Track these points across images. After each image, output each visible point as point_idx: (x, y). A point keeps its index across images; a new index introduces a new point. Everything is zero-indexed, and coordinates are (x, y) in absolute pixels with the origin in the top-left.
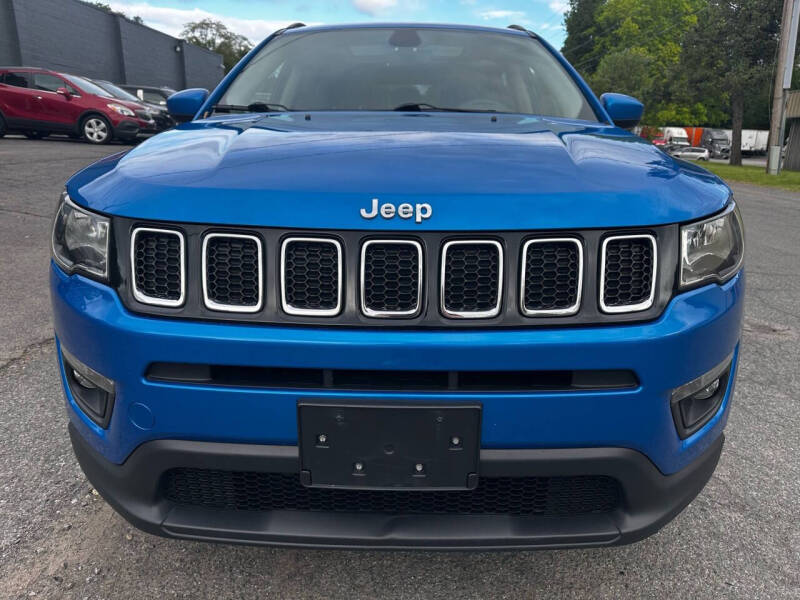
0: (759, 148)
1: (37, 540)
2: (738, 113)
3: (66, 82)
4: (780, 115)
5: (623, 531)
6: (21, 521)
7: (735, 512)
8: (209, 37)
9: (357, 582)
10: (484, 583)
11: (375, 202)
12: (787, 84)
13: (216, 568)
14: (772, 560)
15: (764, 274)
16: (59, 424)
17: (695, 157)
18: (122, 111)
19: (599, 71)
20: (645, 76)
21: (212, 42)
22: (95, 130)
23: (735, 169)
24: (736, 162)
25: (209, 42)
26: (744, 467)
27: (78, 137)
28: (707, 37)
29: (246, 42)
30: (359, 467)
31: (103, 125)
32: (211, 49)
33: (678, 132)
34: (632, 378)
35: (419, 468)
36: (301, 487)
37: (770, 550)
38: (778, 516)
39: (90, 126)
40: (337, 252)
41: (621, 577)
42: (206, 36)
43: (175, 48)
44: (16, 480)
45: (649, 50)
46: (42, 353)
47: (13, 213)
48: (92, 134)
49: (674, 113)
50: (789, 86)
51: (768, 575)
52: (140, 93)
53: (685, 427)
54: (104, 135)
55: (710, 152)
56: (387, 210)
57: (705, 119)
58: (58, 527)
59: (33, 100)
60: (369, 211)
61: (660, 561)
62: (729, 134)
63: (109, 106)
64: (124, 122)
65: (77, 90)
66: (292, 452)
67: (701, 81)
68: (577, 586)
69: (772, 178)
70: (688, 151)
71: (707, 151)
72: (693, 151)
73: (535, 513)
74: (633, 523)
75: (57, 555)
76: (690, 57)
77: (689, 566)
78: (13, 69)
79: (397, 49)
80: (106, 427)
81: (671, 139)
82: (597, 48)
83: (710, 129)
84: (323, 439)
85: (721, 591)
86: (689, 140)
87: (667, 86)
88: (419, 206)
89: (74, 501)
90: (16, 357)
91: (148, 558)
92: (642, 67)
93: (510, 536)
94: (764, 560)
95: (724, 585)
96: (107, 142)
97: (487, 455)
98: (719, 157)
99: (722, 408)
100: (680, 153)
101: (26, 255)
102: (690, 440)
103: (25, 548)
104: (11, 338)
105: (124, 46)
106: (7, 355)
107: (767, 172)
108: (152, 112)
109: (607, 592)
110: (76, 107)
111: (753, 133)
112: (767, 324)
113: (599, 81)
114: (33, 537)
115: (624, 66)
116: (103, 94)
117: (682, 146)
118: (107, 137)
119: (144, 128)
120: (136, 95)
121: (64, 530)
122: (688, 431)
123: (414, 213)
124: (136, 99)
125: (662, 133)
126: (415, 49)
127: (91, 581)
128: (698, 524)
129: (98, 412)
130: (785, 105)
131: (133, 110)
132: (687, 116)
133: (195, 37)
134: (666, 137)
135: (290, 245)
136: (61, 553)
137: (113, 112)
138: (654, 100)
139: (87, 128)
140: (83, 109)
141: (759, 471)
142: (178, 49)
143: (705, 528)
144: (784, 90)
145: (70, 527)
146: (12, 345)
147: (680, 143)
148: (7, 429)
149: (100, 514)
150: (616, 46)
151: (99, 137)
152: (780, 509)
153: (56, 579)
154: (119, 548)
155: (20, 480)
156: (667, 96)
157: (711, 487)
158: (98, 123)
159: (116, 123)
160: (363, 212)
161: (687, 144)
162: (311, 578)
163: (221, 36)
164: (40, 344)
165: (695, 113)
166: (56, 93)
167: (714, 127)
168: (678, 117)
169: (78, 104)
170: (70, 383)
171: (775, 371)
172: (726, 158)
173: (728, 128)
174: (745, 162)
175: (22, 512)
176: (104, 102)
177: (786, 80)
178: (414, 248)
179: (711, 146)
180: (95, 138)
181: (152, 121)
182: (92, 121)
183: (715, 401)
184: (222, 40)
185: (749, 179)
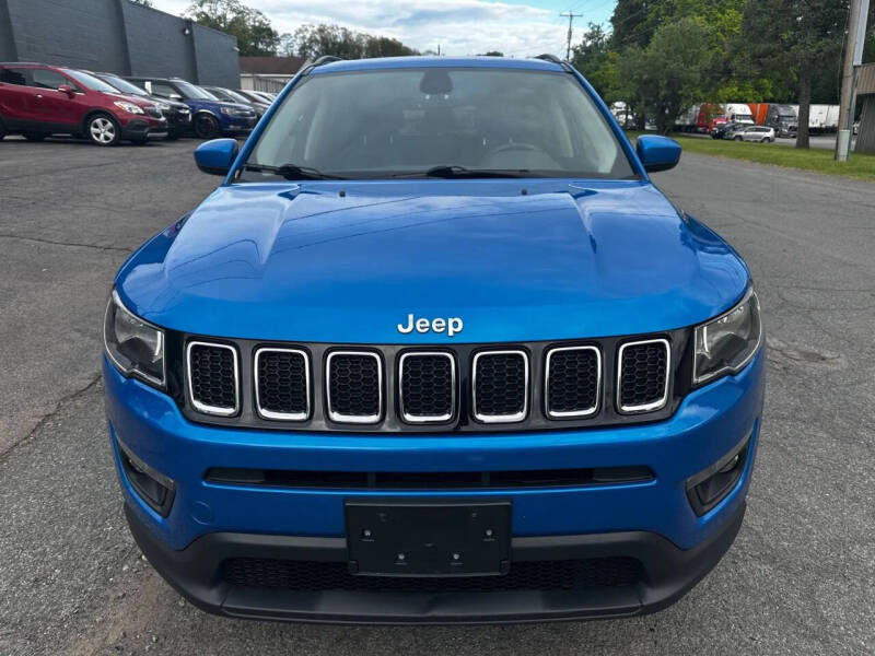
0: (831, 124)
1: (95, 608)
2: (805, 91)
3: (68, 79)
4: (849, 92)
5: (645, 603)
6: (77, 590)
7: (765, 564)
8: (219, 13)
9: (401, 645)
10: (520, 643)
11: (411, 317)
12: (858, 60)
13: (267, 634)
14: (797, 613)
15: (820, 290)
16: (102, 486)
17: (760, 137)
18: (130, 109)
19: (653, 43)
20: (704, 48)
21: (224, 17)
22: (102, 131)
23: (803, 155)
24: (803, 145)
25: (219, 18)
26: (779, 516)
27: (84, 139)
28: (771, 6)
29: (260, 17)
30: (401, 557)
31: (110, 124)
32: (222, 25)
33: (741, 109)
34: (648, 472)
35: (456, 557)
36: (349, 575)
37: (795, 603)
38: (806, 568)
39: (96, 126)
40: (376, 362)
41: (650, 634)
42: (216, 10)
43: (184, 30)
44: (67, 548)
45: (708, 20)
46: (76, 407)
47: (28, 241)
48: (98, 135)
49: (735, 89)
50: (860, 63)
51: (791, 629)
52: (148, 85)
53: (704, 505)
54: (111, 136)
55: (776, 130)
56: (422, 325)
57: (770, 95)
58: (113, 596)
59: (31, 98)
60: (405, 326)
61: (689, 616)
62: (796, 109)
63: (116, 103)
64: (132, 122)
65: (80, 87)
66: (341, 543)
67: (765, 57)
68: (609, 644)
69: (841, 165)
70: (751, 130)
71: (772, 129)
72: (758, 130)
73: (565, 589)
74: (654, 596)
75: (115, 624)
76: (751, 29)
77: (716, 622)
78: (8, 65)
79: (428, 97)
80: (166, 515)
81: (733, 117)
82: (651, 16)
83: (776, 105)
84: (368, 533)
85: (745, 646)
86: (753, 117)
87: (727, 62)
88: (451, 321)
89: (125, 568)
90: (51, 412)
91: (201, 625)
92: (701, 39)
93: (540, 611)
94: (789, 613)
95: (747, 640)
96: (115, 144)
97: (518, 542)
98: (786, 136)
99: (740, 483)
100: (742, 133)
101: (47, 292)
102: (707, 517)
103: (83, 617)
104: (43, 391)
105: (127, 31)
106: (41, 411)
107: (836, 158)
108: (162, 107)
109: (637, 650)
110: (79, 105)
111: (824, 108)
112: (816, 351)
113: (653, 57)
114: (91, 606)
115: (680, 38)
116: (109, 90)
117: (745, 125)
118: (115, 138)
119: (154, 127)
120: (143, 88)
121: (119, 598)
122: (706, 508)
123: (447, 327)
124: (144, 93)
125: (723, 111)
126: (446, 97)
127: (150, 649)
128: (728, 578)
129: (156, 499)
130: (855, 83)
131: (142, 107)
132: (750, 92)
133: (203, 13)
134: (728, 114)
135: (334, 358)
136: (118, 622)
137: (121, 110)
138: (712, 78)
139: (93, 129)
140: (87, 107)
141: (793, 518)
142: (187, 32)
143: (734, 581)
144: (855, 67)
145: (124, 595)
146: (45, 400)
147: (743, 121)
148: (52, 494)
149: (152, 580)
150: (671, 15)
151: (106, 138)
152: (809, 560)
153: (118, 648)
154: (172, 615)
155: (71, 548)
156: (728, 72)
157: (743, 538)
158: (104, 123)
159: (124, 122)
160: (400, 327)
161: (751, 122)
162: (358, 641)
163: (233, 10)
164: (73, 397)
165: (759, 88)
166: (58, 91)
167: (781, 102)
168: (740, 93)
169: (81, 102)
170: (126, 469)
171: (820, 406)
172: (794, 137)
173: (796, 103)
174: (814, 141)
175: (77, 581)
176: (110, 100)
177: (856, 54)
178: (448, 360)
179: (776, 123)
180: (102, 139)
181: (163, 119)
182: (98, 121)
183: (734, 475)
184: (235, 15)
185: (814, 166)
